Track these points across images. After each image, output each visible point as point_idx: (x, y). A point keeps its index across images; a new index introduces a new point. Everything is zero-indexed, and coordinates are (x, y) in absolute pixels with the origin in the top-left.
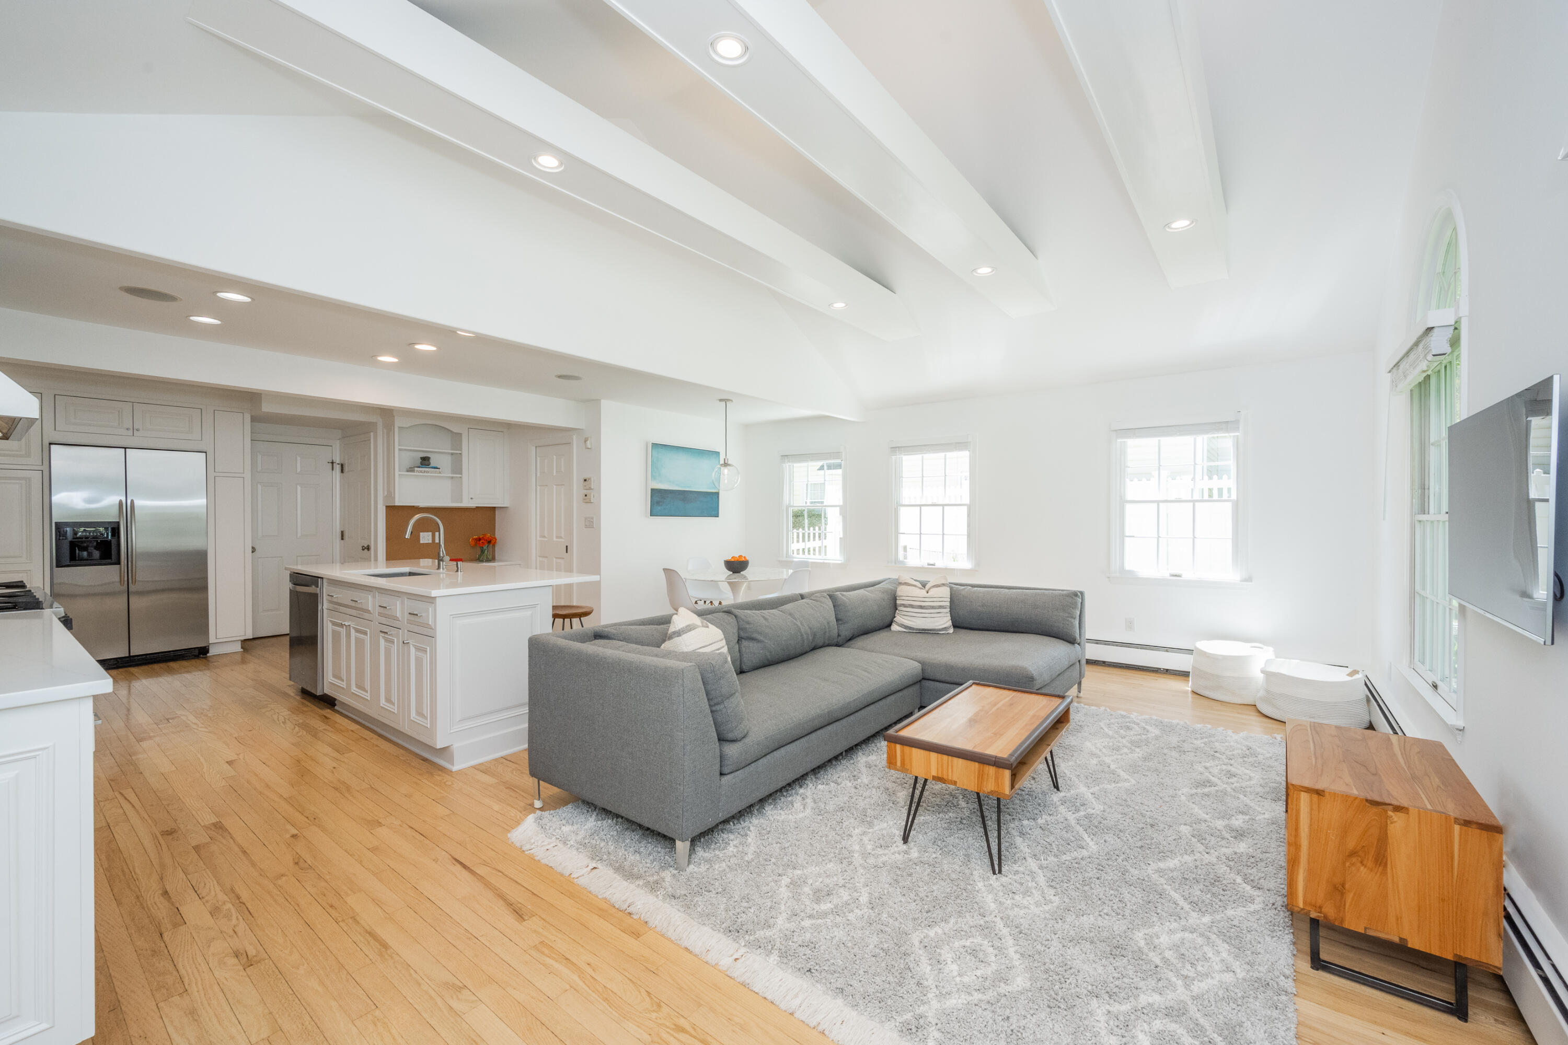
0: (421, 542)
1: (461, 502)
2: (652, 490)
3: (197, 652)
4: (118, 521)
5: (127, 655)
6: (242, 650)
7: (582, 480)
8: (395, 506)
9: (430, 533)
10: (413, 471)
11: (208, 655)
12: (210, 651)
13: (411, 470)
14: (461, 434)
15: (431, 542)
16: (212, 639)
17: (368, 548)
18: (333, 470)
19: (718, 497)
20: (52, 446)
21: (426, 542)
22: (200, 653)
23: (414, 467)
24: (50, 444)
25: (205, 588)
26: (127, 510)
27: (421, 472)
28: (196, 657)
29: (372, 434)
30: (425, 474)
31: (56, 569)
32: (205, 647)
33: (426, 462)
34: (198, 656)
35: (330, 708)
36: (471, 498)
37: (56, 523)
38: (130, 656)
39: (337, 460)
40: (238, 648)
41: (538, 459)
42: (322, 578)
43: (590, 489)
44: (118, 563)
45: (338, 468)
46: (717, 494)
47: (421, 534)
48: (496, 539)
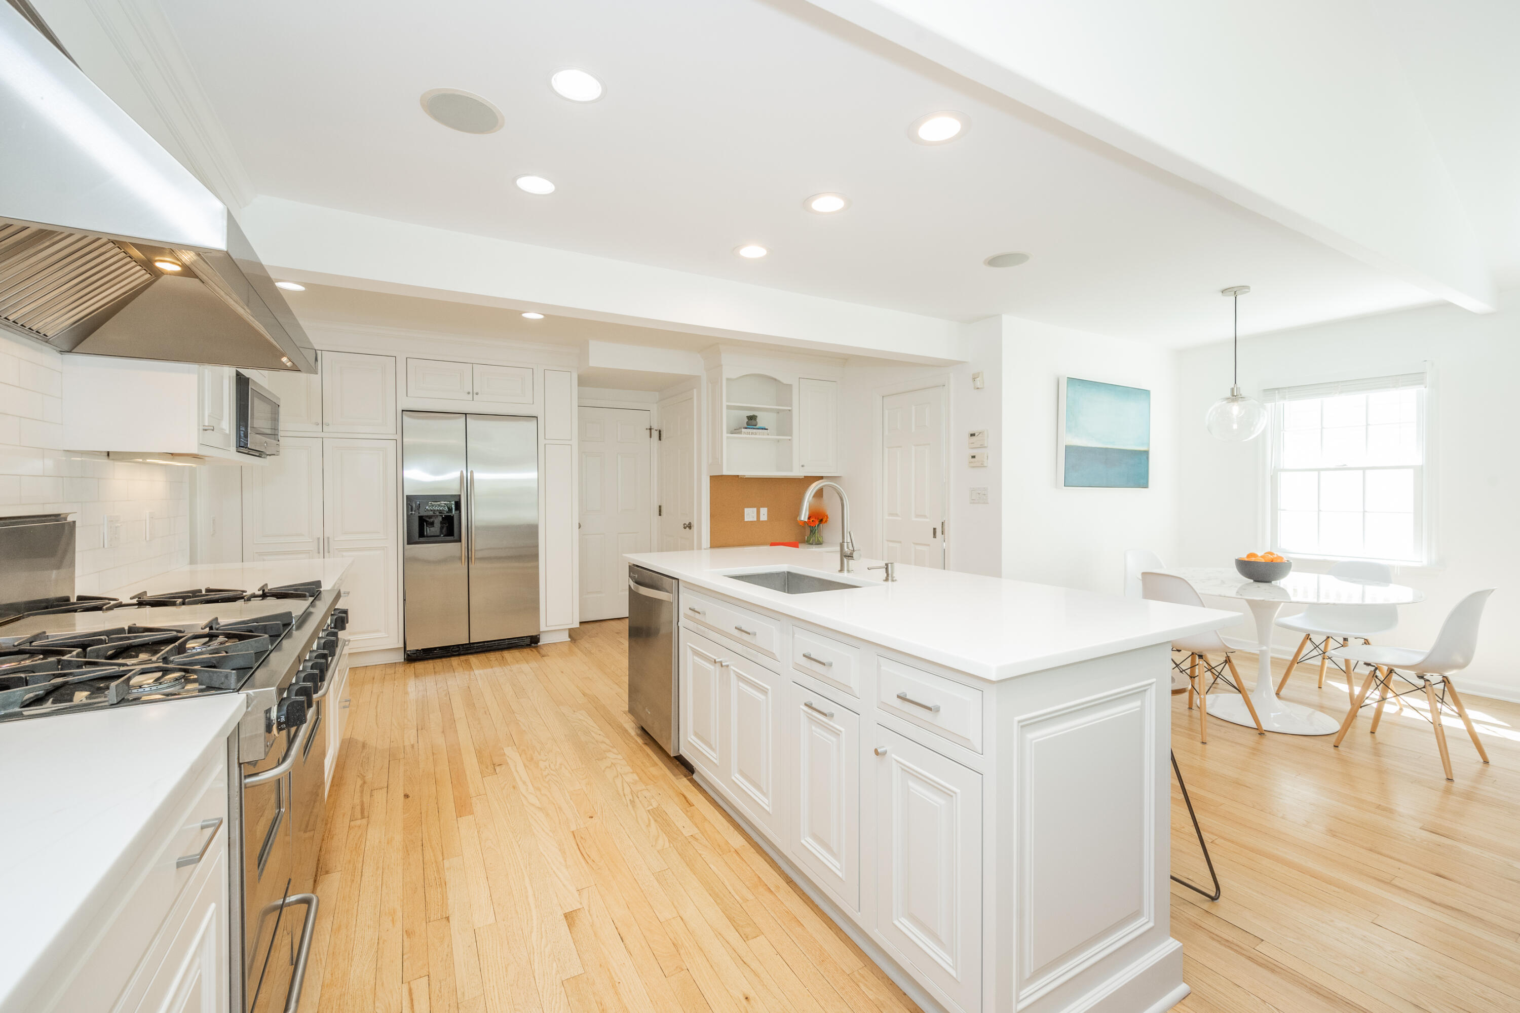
0: (746, 520)
1: (791, 471)
2: (1068, 448)
3: (528, 641)
4: (459, 494)
5: (468, 642)
6: (569, 640)
7: (968, 436)
8: (722, 476)
9: (755, 509)
10: (740, 433)
11: (539, 644)
12: (541, 641)
13: (736, 431)
14: (791, 385)
15: (755, 519)
16: (543, 628)
17: (689, 526)
18: (651, 437)
19: (1148, 458)
20: (404, 412)
21: (751, 519)
22: (531, 643)
23: (740, 428)
24: (403, 411)
25: (535, 557)
26: (467, 483)
27: (749, 433)
28: (529, 646)
29: (695, 390)
30: (753, 436)
31: (408, 547)
32: (536, 636)
33: (753, 422)
34: (530, 645)
35: (685, 776)
36: (803, 466)
37: (407, 496)
38: (470, 643)
39: (655, 427)
40: (565, 637)
41: (886, 412)
42: (678, 579)
43: (982, 446)
44: (460, 541)
45: (655, 434)
46: (1146, 453)
47: (746, 510)
48: (827, 517)
